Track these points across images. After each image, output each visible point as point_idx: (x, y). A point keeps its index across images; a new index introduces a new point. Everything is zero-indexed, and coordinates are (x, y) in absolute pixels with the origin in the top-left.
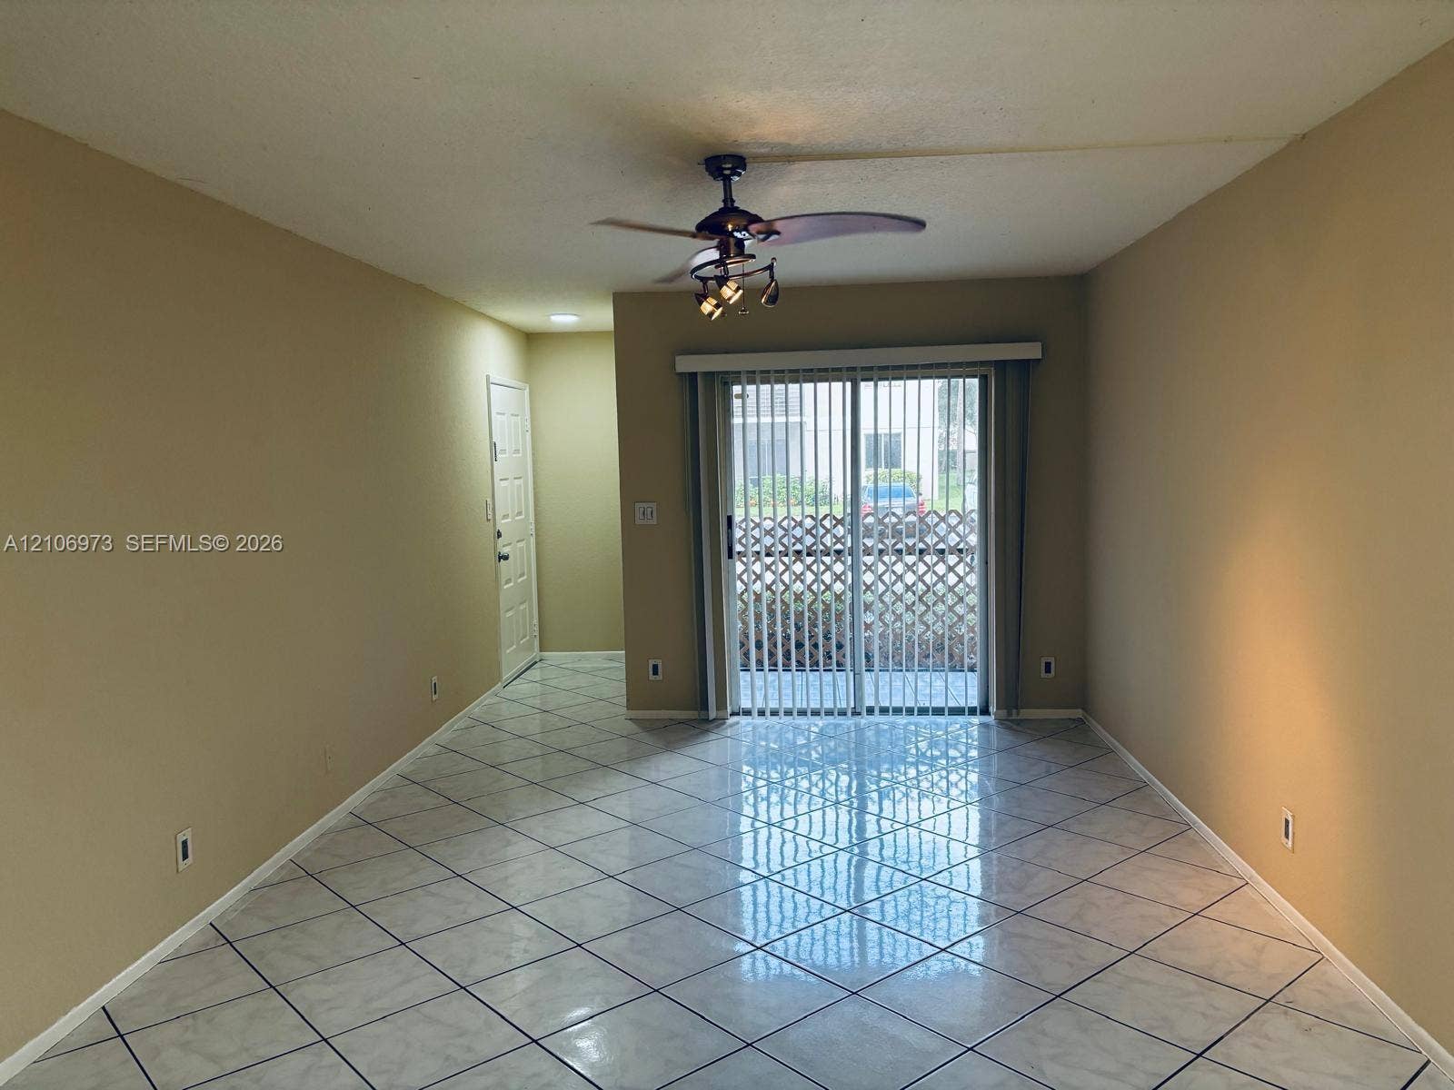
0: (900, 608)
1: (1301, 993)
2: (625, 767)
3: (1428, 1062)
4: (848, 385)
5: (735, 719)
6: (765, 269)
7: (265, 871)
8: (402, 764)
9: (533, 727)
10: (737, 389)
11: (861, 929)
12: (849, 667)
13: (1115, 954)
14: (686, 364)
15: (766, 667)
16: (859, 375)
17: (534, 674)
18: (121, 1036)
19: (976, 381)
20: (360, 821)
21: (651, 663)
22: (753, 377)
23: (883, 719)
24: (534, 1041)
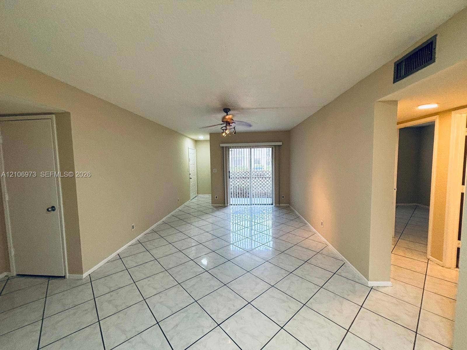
0: (259, 187)
1: (324, 251)
2: (211, 214)
3: (345, 263)
4: (250, 149)
5: (230, 206)
6: (233, 128)
7: (147, 231)
8: (172, 213)
9: (196, 207)
10: (230, 150)
11: (252, 241)
12: (250, 197)
13: (293, 245)
14: (222, 145)
15: (235, 197)
16: (251, 147)
17: (196, 198)
18: (121, 259)
19: (271, 148)
20: (164, 223)
21: (216, 196)
22: (233, 147)
23: (256, 206)
24: (192, 260)
